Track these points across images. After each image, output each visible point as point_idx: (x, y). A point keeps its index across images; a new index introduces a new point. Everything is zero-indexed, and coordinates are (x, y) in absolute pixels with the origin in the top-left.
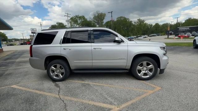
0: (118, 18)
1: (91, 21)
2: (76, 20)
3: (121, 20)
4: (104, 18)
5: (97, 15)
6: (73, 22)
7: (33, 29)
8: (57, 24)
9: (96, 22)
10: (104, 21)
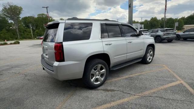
0: (39, 15)
3: (43, 17)
4: (20, 13)
5: (8, 7)
10: (20, 16)
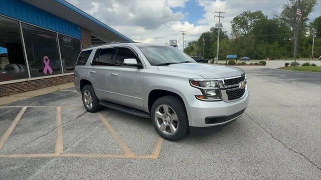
1: (276, 21)
2: (244, 20)
4: (309, 11)
5: (291, 6)
6: (237, 25)
7: (172, 41)
8: (211, 30)
9: (287, 21)
